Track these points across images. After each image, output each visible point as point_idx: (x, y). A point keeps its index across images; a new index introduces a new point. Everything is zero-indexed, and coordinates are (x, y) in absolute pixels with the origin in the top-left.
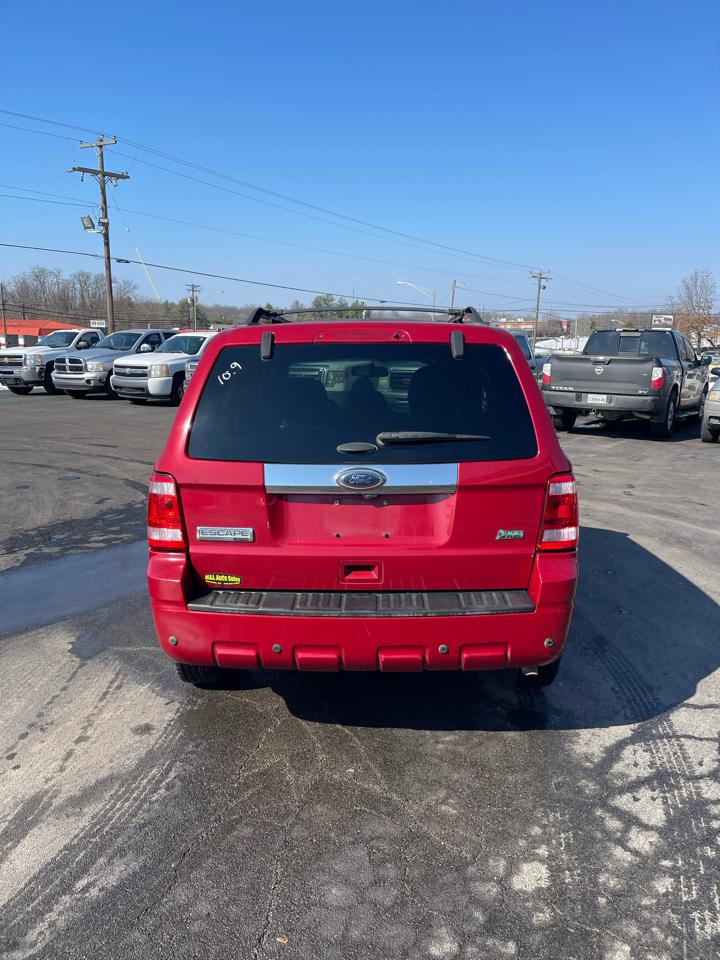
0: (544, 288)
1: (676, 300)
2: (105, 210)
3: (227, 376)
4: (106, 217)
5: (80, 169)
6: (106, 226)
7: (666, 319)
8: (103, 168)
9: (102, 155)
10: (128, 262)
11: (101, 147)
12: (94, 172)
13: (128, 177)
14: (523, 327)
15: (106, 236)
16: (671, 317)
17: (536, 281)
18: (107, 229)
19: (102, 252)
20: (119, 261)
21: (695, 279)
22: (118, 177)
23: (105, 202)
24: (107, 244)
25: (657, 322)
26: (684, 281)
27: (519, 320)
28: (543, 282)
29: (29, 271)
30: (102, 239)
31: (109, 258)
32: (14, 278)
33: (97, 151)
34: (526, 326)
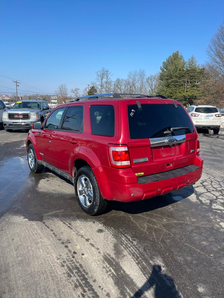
0: (18, 86)
1: (58, 92)
3: (132, 114)
7: (55, 97)
14: (6, 98)
16: (57, 97)
17: (15, 83)
21: (62, 86)
25: (53, 99)
26: (59, 87)
27: (4, 96)
28: (18, 84)
34: (7, 98)
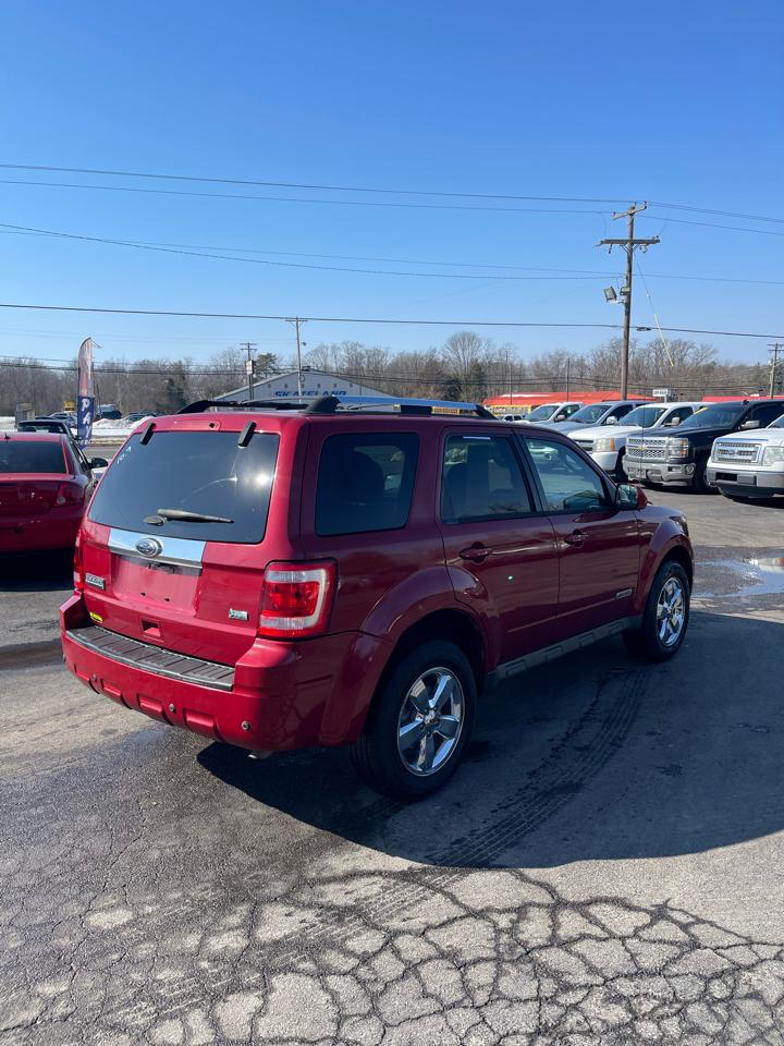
2: (629, 279)
4: (630, 285)
5: (608, 242)
6: (628, 294)
8: (632, 237)
9: (632, 223)
10: (648, 329)
11: (631, 215)
12: (622, 242)
13: (658, 241)
15: (628, 305)
18: (629, 298)
19: (622, 322)
20: (640, 329)
22: (648, 242)
23: (630, 271)
24: (628, 313)
29: (607, 343)
30: (623, 307)
31: (628, 327)
32: (592, 350)
33: (628, 218)
